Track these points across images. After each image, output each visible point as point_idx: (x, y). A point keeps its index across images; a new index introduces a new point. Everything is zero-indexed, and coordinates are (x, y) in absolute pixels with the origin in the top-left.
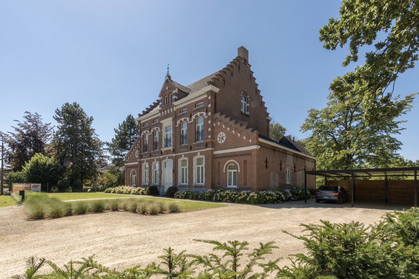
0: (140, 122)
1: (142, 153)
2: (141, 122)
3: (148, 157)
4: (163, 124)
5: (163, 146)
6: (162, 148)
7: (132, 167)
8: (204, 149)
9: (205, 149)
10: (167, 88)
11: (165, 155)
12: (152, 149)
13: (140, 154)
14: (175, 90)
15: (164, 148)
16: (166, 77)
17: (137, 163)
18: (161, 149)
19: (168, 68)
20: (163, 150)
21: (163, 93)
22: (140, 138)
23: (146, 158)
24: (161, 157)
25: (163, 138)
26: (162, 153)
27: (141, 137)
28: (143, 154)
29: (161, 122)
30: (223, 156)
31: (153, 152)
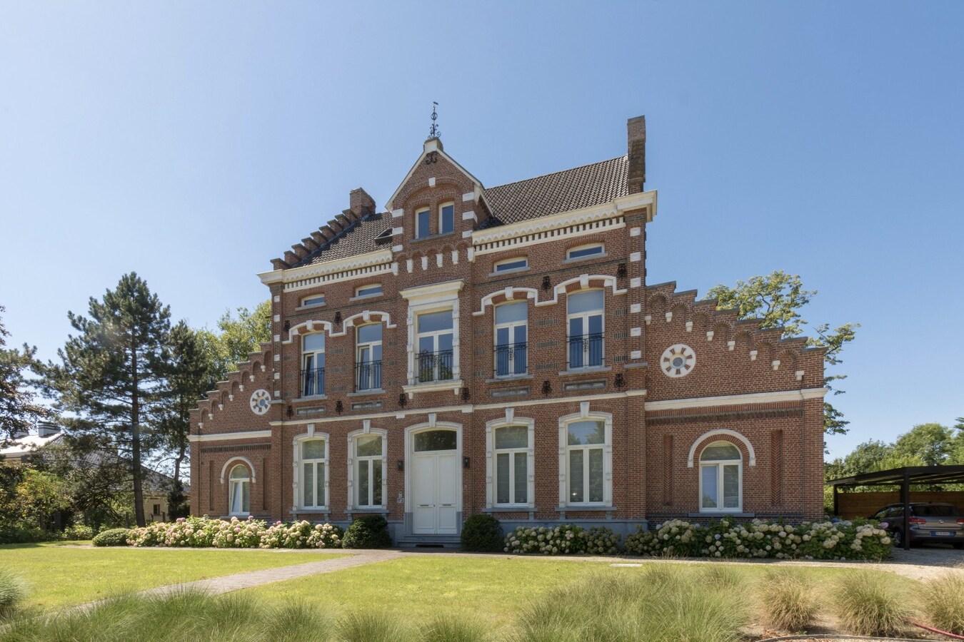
0: (283, 287)
1: (295, 401)
2: (287, 290)
3: (326, 415)
4: (410, 303)
5: (410, 376)
6: (406, 383)
7: (232, 449)
8: (606, 392)
9: (612, 392)
10: (432, 182)
11: (419, 408)
12: (350, 387)
13: (284, 402)
14: (473, 190)
15: (415, 384)
16: (427, 142)
17: (267, 434)
18: (405, 388)
19: (434, 117)
20: (411, 390)
21: (411, 196)
22: (283, 345)
23: (317, 416)
24: (400, 415)
25: (409, 349)
26: (403, 402)
27: (284, 342)
28: (299, 405)
29: (405, 294)
30: (686, 419)
31: (351, 398)
